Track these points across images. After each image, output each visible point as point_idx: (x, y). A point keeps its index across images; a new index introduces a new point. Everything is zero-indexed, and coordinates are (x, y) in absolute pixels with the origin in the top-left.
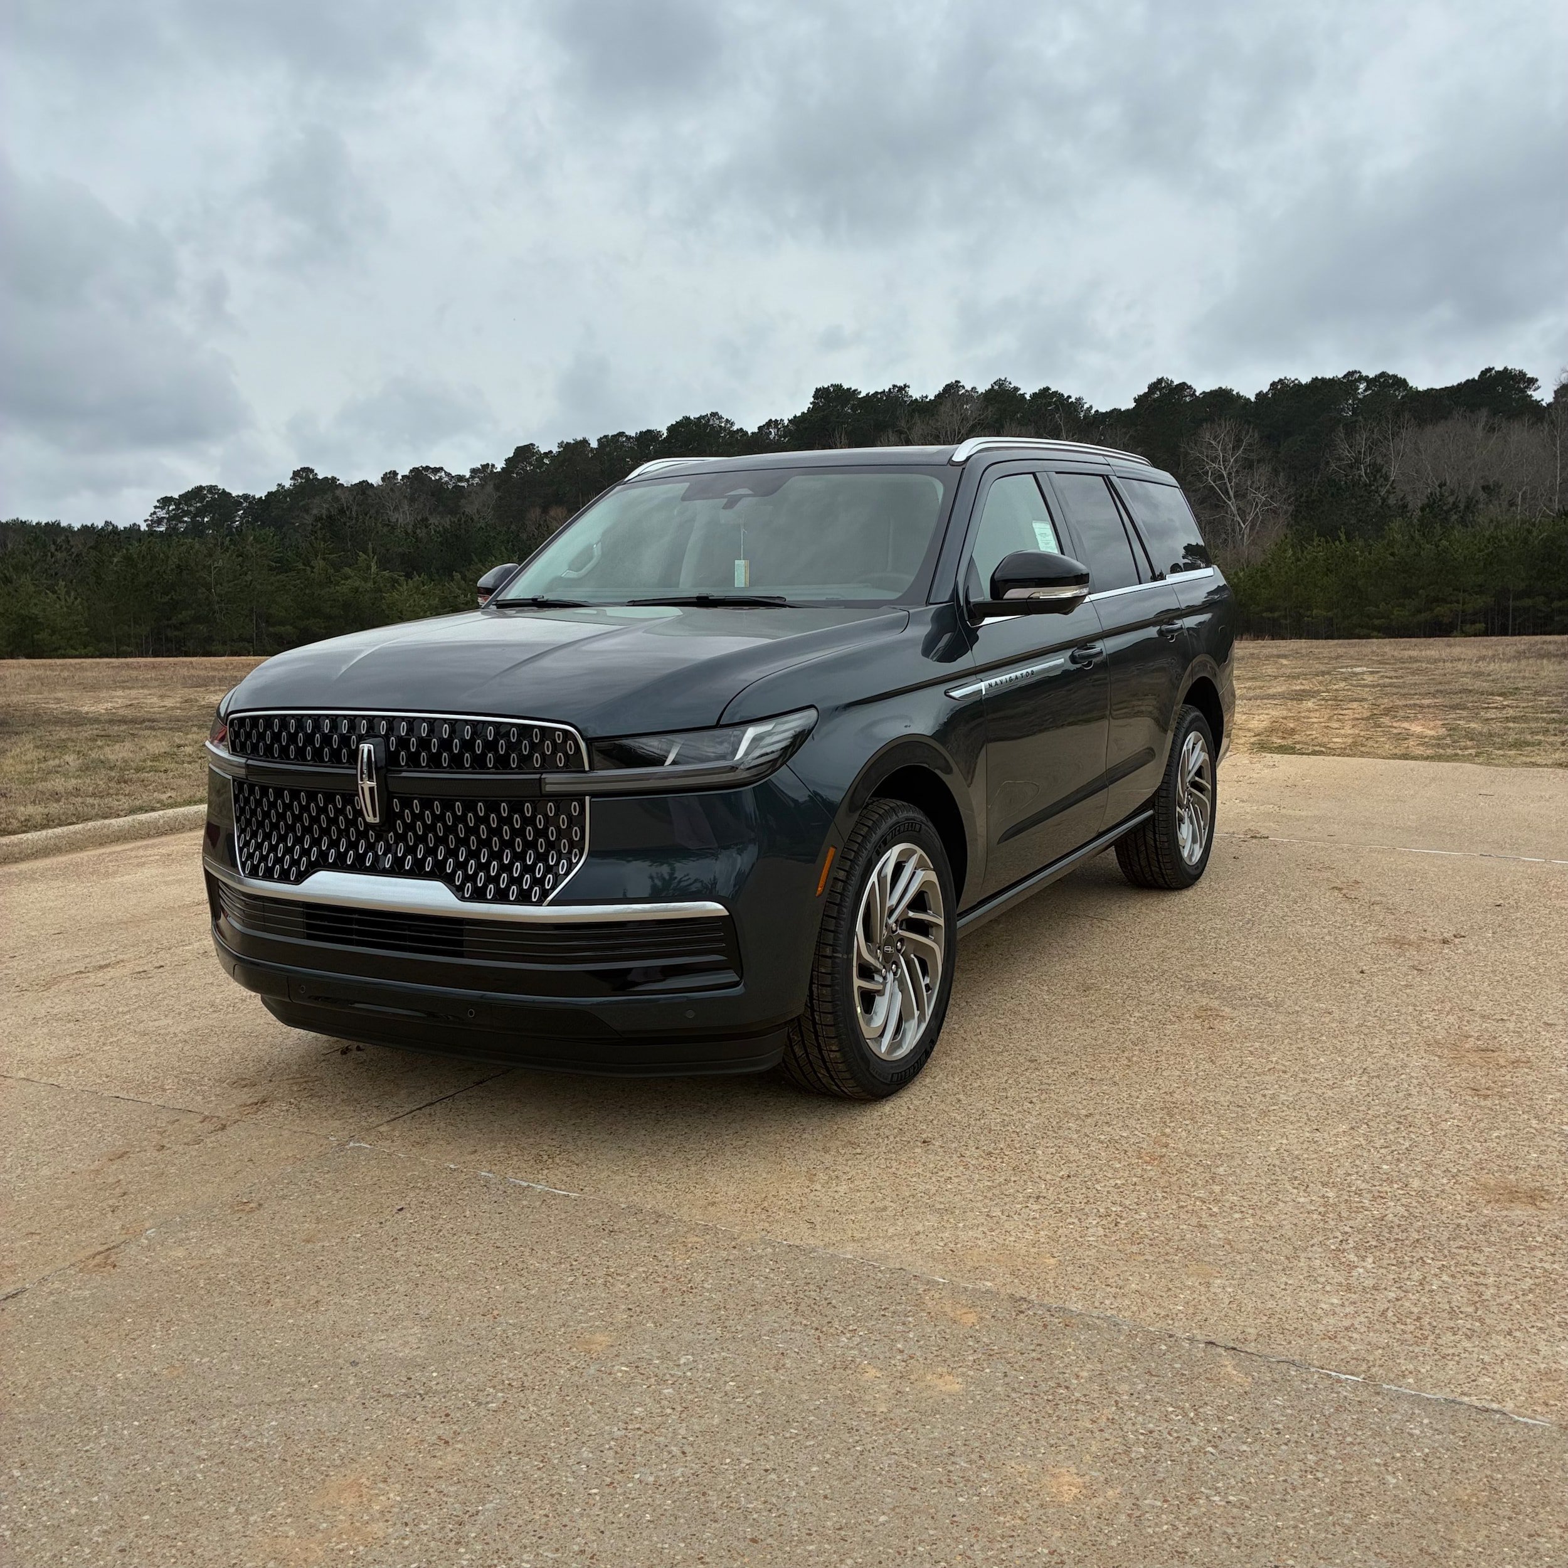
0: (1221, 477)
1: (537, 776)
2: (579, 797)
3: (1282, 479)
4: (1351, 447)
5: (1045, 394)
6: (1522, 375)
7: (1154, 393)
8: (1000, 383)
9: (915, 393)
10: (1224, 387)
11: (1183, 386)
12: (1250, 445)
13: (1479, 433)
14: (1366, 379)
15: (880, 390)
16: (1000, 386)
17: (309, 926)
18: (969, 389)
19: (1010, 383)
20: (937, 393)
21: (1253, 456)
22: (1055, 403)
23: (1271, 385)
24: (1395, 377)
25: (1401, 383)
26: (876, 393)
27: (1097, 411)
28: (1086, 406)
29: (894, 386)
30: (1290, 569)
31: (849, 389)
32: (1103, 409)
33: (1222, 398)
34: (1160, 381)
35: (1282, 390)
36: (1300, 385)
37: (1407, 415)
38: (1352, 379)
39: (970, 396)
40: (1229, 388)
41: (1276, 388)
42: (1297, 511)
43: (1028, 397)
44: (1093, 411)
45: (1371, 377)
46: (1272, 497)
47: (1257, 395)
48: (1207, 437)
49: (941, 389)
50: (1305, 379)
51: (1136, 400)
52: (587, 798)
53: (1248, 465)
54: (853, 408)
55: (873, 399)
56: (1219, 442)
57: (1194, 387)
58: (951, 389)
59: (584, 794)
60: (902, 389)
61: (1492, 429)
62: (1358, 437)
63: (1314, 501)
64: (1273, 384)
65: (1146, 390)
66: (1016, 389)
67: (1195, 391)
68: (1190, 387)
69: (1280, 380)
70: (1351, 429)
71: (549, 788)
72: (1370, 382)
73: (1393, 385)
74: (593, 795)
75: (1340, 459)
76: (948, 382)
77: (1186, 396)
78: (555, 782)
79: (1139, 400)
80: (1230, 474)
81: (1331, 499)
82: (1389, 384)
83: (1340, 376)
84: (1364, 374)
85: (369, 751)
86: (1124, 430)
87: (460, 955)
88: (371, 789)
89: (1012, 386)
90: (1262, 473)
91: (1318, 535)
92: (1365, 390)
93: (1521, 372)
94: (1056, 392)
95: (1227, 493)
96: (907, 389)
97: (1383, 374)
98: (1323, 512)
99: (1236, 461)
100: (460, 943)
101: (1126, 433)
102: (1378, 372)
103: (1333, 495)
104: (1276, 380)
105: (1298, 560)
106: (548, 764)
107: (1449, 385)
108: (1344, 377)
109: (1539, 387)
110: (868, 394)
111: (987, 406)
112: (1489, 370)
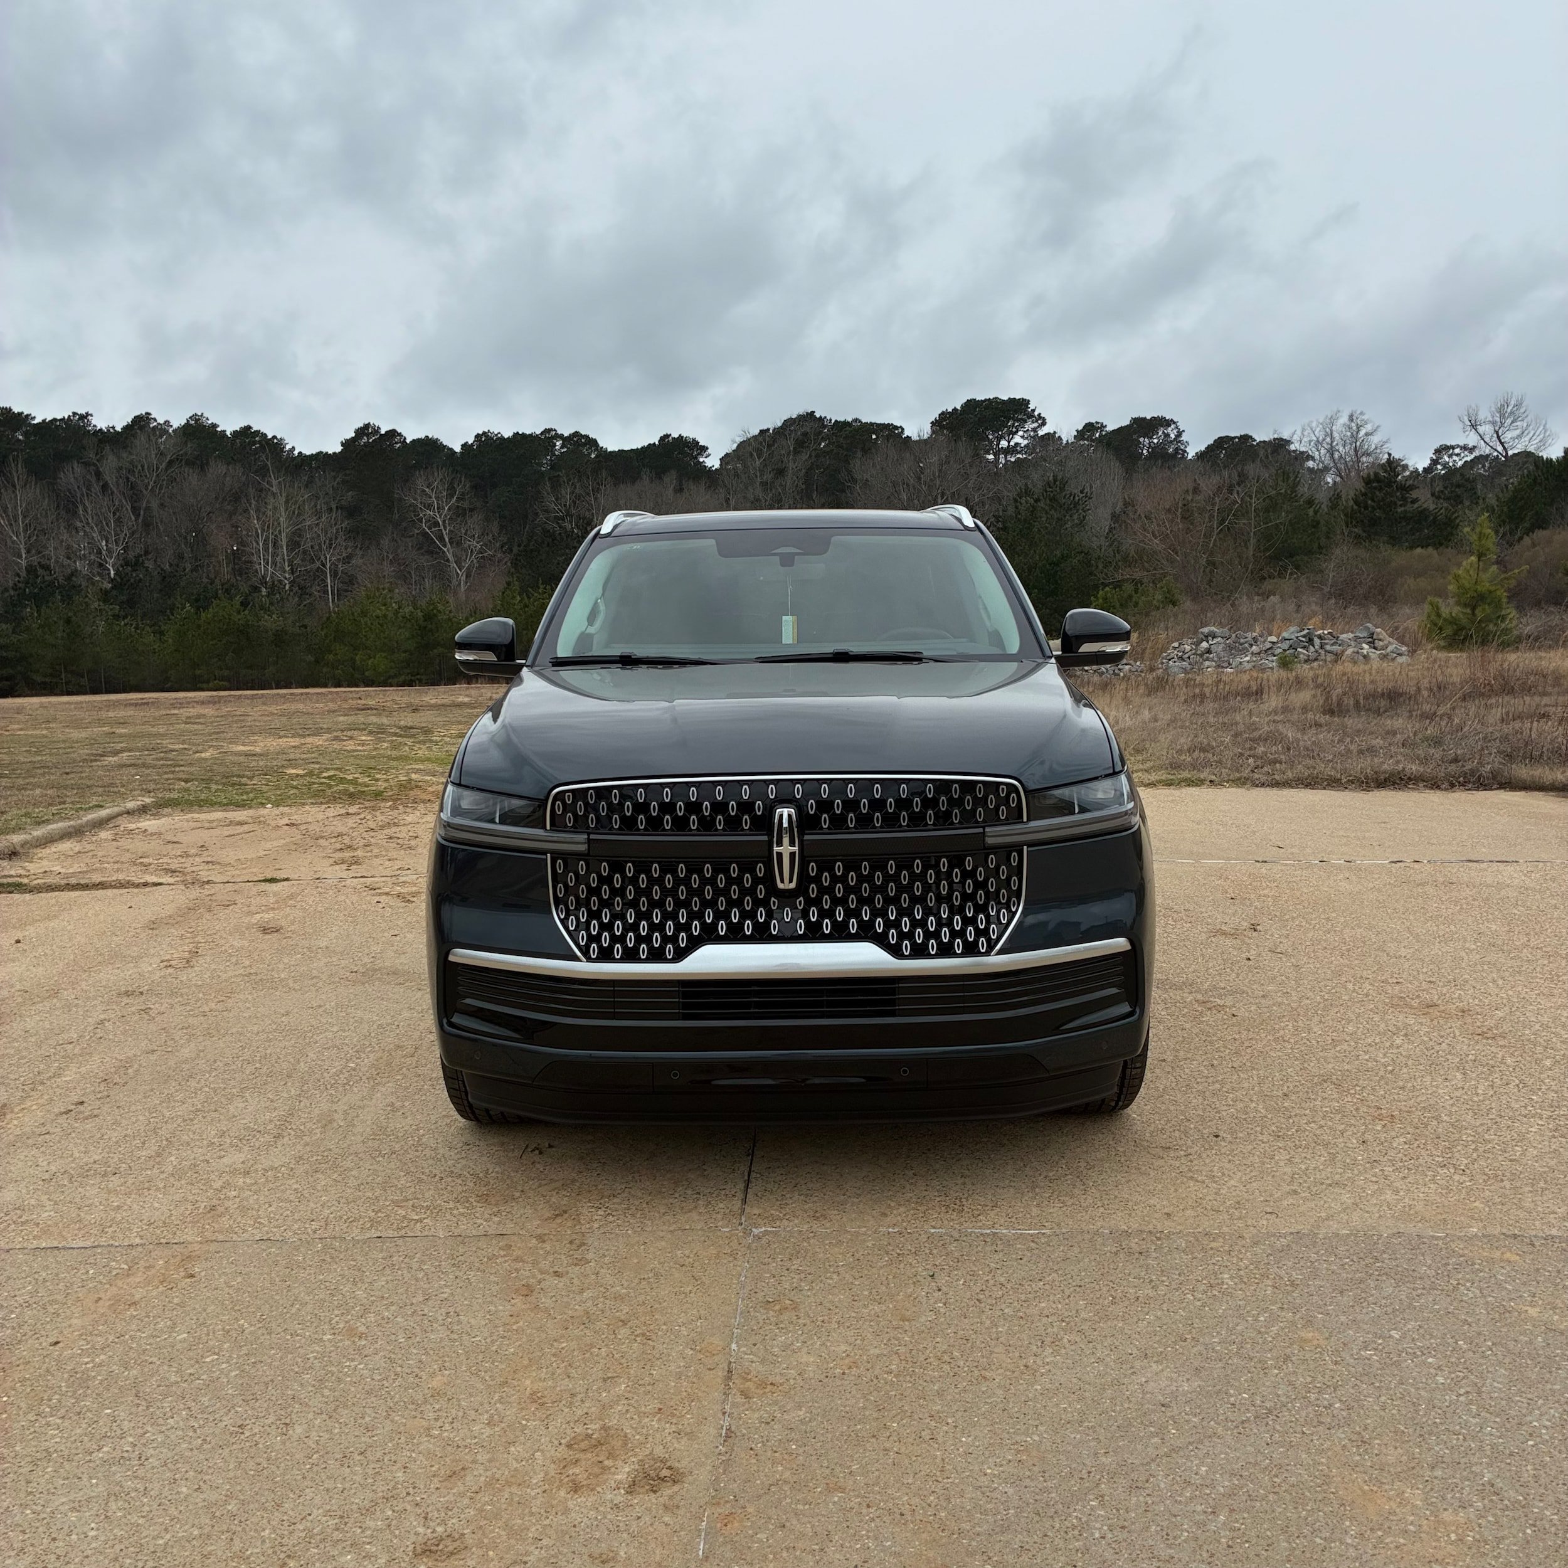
0: (437, 524)
1: (981, 830)
2: (1018, 848)
3: (495, 527)
4: (557, 500)
5: (246, 432)
6: (695, 443)
7: (362, 438)
8: (196, 418)
9: (100, 422)
10: (430, 437)
11: (393, 433)
12: (463, 494)
13: (670, 492)
14: (561, 437)
15: (59, 417)
16: (197, 421)
17: (686, 1006)
18: (162, 422)
19: (207, 419)
20: (125, 424)
21: (466, 505)
22: (259, 442)
23: (476, 437)
24: (587, 437)
25: (593, 443)
26: (55, 420)
27: (300, 453)
28: (288, 447)
29: (75, 414)
30: (520, 615)
31: (20, 414)
32: (308, 452)
33: (429, 447)
34: (367, 426)
35: (486, 443)
36: (502, 438)
37: (604, 473)
38: (549, 436)
39: (162, 429)
40: (435, 437)
41: (481, 440)
42: (516, 559)
43: (228, 433)
44: (296, 453)
45: (566, 435)
46: (486, 545)
47: (463, 446)
48: (420, 483)
49: (130, 420)
50: (507, 434)
51: (343, 444)
52: (1025, 847)
53: (460, 513)
54: (25, 434)
55: (49, 427)
56: (432, 490)
57: (404, 434)
58: (141, 422)
59: (1021, 845)
60: (84, 417)
61: (681, 490)
62: (563, 492)
63: (532, 550)
64: (478, 436)
65: (354, 435)
66: (215, 426)
67: (405, 439)
68: (400, 435)
69: (484, 433)
70: (556, 484)
71: (990, 841)
72: (566, 440)
73: (585, 444)
74: (1030, 844)
75: (547, 511)
76: (138, 414)
77: (397, 443)
78: (996, 835)
79: (346, 444)
80: (444, 522)
81: (547, 549)
82: (580, 443)
83: (538, 432)
84: (559, 432)
85: (790, 816)
86: (333, 474)
87: (892, 1014)
88: (792, 855)
89: (209, 422)
90: (474, 522)
91: (543, 584)
92: (562, 447)
93: (694, 440)
94: (258, 432)
95: (441, 539)
96: (90, 418)
97: (576, 434)
98: (541, 560)
99: (449, 509)
100: (892, 1002)
101: (335, 478)
102: (572, 431)
103: (548, 545)
104: (481, 433)
105: (526, 606)
106: (993, 818)
107: (634, 447)
108: (542, 433)
109: (709, 455)
110: (44, 421)
111: (186, 443)
112: (667, 436)
